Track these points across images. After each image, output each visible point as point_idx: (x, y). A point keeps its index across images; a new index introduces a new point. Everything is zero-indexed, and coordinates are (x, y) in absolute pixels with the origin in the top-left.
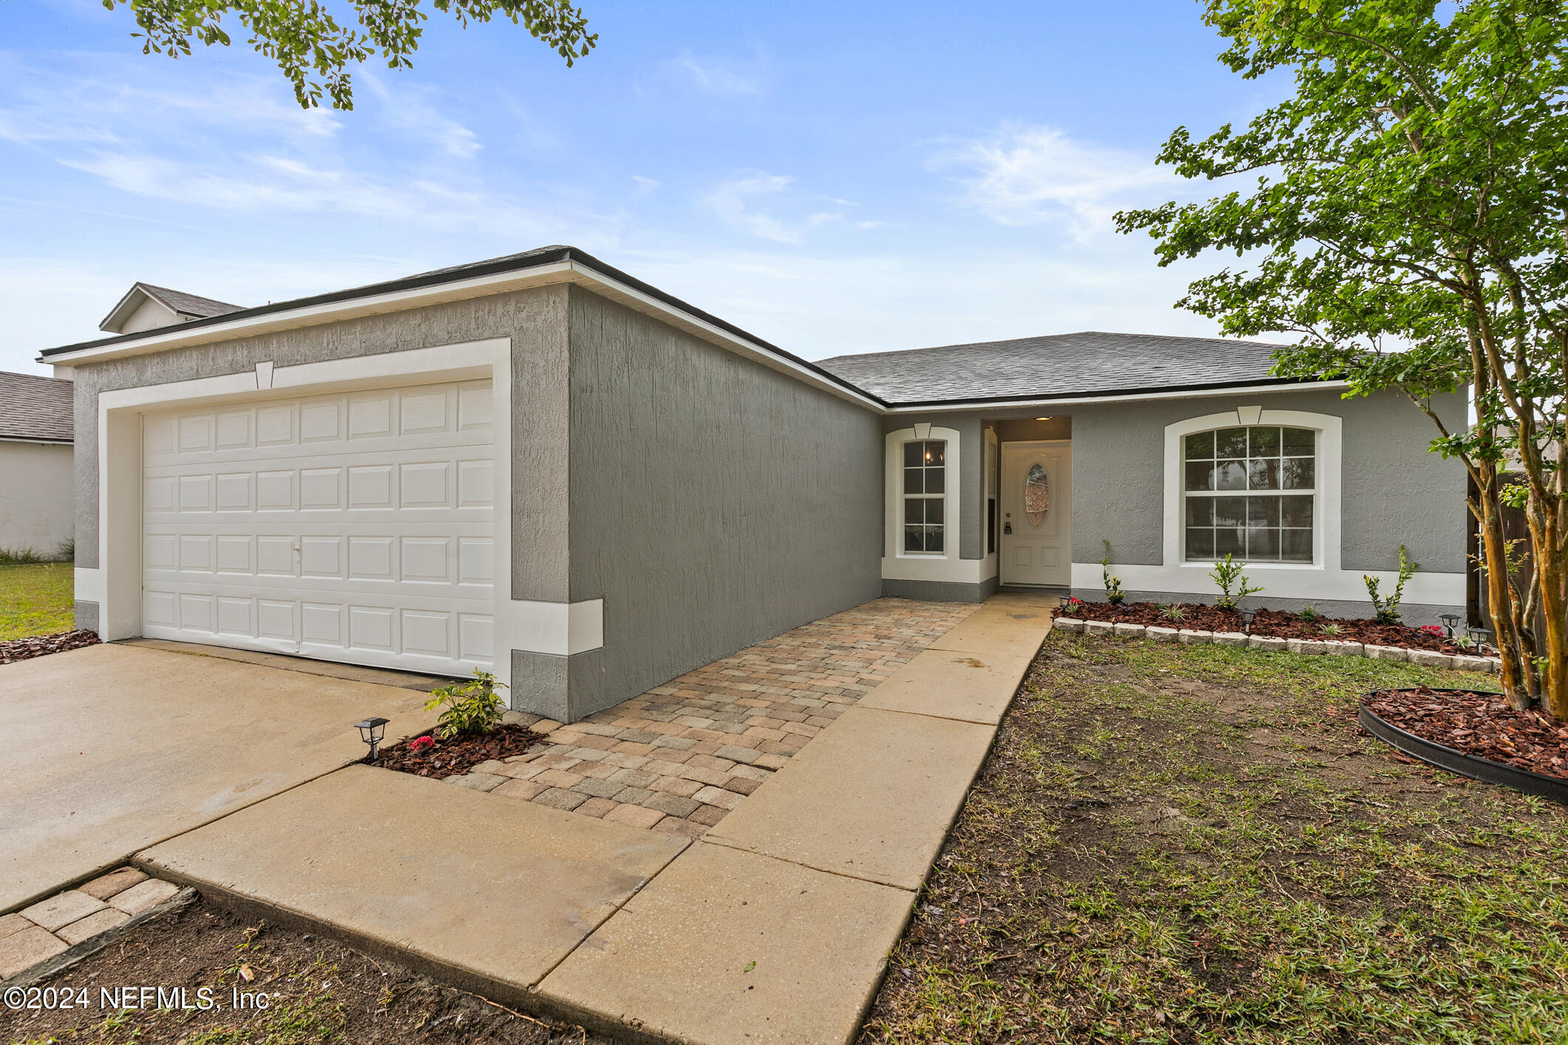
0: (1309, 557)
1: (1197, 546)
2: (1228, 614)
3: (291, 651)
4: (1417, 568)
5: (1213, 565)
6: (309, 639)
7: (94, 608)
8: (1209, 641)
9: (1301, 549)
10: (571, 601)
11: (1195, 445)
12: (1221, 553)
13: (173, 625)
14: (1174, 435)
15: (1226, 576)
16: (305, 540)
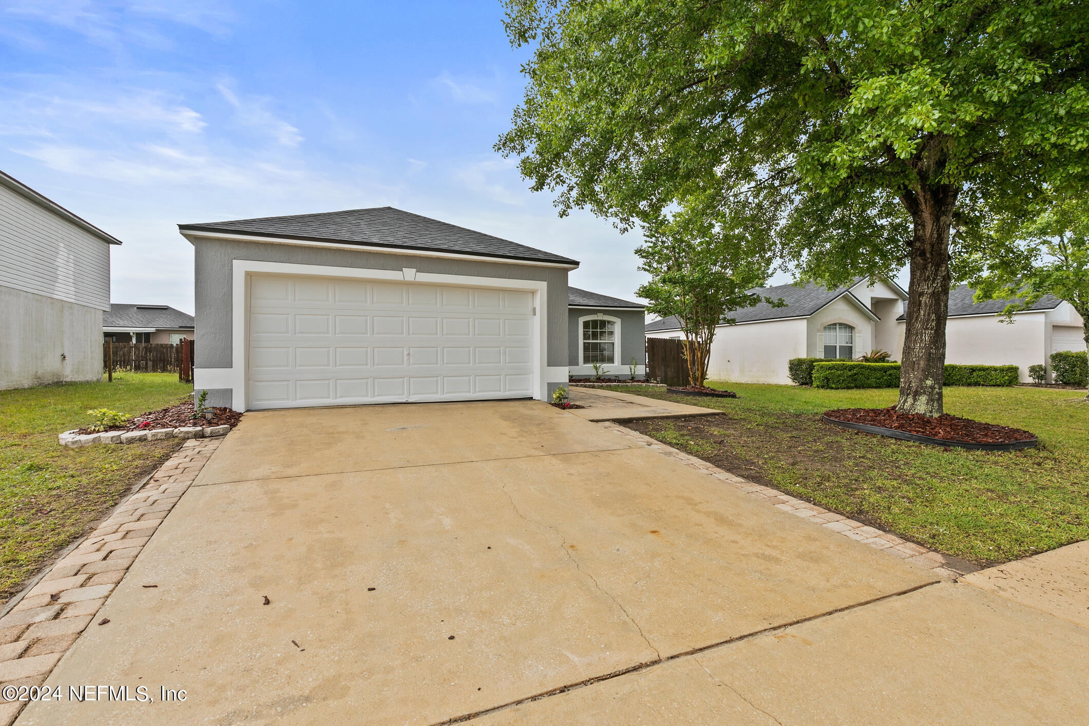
0: (613, 363)
1: (587, 360)
2: (599, 379)
3: (404, 401)
4: (636, 364)
5: (592, 365)
6: (414, 394)
7: (228, 393)
8: (610, 386)
9: (611, 360)
10: (569, 365)
11: (586, 324)
12: (593, 361)
13: (288, 399)
14: (582, 320)
15: (596, 368)
16: (411, 350)
